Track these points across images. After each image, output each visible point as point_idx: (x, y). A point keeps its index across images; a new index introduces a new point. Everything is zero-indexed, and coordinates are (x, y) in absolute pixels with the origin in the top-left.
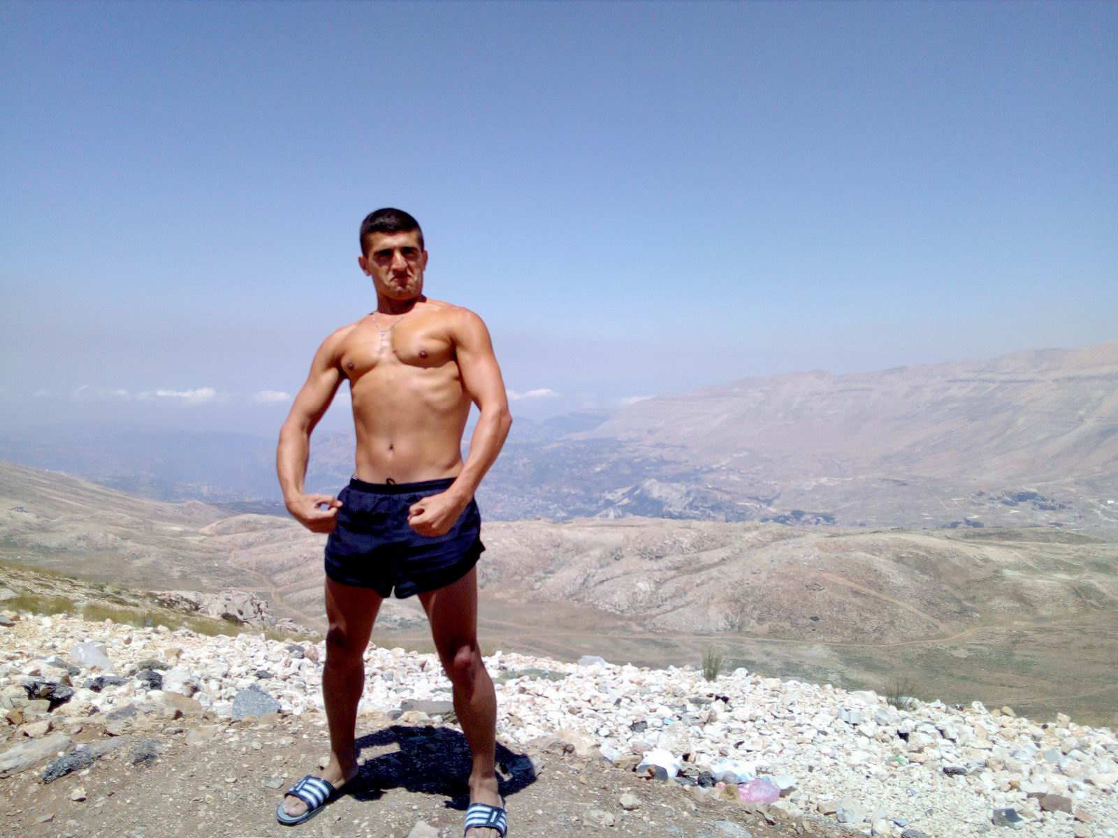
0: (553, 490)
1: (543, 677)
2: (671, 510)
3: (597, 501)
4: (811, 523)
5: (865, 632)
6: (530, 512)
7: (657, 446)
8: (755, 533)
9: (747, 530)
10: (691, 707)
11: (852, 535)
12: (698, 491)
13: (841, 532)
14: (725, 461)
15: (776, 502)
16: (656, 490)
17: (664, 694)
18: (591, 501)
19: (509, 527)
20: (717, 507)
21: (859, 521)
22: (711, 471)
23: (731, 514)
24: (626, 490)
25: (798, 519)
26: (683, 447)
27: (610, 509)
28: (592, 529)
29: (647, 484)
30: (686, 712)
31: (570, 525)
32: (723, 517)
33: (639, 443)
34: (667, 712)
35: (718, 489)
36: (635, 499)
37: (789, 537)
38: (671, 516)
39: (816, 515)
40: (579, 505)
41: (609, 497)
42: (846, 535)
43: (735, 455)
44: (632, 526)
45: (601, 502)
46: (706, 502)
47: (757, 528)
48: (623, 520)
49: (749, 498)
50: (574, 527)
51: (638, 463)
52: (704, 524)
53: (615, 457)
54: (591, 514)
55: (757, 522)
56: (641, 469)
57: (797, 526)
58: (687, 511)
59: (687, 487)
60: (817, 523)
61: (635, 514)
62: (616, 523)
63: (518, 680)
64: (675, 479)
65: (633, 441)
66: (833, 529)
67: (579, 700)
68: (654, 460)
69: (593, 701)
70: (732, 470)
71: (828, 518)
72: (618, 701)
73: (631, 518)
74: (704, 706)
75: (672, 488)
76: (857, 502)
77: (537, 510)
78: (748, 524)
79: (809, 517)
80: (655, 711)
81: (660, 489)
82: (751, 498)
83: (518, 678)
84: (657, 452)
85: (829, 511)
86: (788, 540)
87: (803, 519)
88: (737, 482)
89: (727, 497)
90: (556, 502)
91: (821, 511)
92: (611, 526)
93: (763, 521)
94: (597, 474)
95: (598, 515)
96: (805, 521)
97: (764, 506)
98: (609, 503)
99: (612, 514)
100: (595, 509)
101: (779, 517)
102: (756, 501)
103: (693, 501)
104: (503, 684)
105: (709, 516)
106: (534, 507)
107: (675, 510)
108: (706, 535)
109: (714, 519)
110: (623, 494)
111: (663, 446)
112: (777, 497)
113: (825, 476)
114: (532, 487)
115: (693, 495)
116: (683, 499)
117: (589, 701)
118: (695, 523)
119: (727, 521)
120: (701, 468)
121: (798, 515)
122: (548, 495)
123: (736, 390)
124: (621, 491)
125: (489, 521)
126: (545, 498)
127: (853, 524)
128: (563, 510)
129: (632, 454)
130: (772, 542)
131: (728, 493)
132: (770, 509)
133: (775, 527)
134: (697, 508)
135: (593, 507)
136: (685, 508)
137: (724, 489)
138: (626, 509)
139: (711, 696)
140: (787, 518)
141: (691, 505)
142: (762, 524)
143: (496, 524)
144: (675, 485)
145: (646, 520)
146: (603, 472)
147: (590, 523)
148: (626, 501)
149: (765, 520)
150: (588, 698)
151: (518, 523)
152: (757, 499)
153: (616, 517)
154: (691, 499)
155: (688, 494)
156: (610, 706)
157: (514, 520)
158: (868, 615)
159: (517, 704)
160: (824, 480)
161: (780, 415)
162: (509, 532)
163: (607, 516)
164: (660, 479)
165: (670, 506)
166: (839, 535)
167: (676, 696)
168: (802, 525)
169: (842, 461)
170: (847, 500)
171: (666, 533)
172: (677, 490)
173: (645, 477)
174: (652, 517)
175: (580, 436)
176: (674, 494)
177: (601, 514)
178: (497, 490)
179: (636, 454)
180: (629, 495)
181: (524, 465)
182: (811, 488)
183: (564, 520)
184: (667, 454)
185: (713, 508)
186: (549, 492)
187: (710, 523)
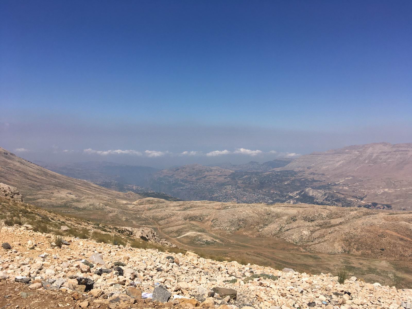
0: (267, 191)
1: (269, 278)
2: (318, 201)
3: (285, 196)
4: (381, 208)
5: (405, 256)
6: (258, 200)
7: (311, 174)
8: (355, 212)
9: (352, 210)
10: (334, 296)
11: (400, 214)
12: (330, 193)
13: (395, 212)
14: (342, 181)
15: (365, 199)
16: (311, 192)
17: (322, 289)
18: (283, 196)
19: (249, 206)
20: (338, 200)
21: (403, 208)
22: (336, 185)
23: (344, 204)
24: (298, 192)
25: (375, 206)
26: (323, 174)
27: (291, 200)
28: (283, 208)
29: (307, 190)
30: (332, 298)
31: (274, 206)
32: (341, 205)
33: (304, 173)
34: (324, 298)
35: (338, 193)
36: (301, 196)
37: (371, 214)
38: (318, 204)
39: (383, 205)
40: (278, 197)
41: (291, 195)
42: (397, 214)
43: (346, 179)
44: (301, 207)
45: (287, 197)
46: (333, 198)
47: (356, 210)
48: (297, 204)
49: (352, 197)
50: (276, 207)
51: (303, 181)
52: (332, 207)
53: (293, 178)
54: (283, 202)
55: (356, 207)
56: (305, 183)
57: (374, 209)
58: (325, 201)
59: (324, 191)
60: (383, 209)
61: (302, 203)
62: (293, 205)
63: (258, 279)
64: (319, 188)
65: (301, 172)
66: (391, 211)
67: (285, 290)
68: (310, 180)
69: (291, 291)
70: (345, 185)
71: (389, 207)
72: (302, 292)
73: (300, 204)
74: (340, 296)
75: (318, 192)
76: (402, 200)
77: (260, 199)
78: (352, 208)
79: (380, 206)
80: (318, 297)
81: (313, 192)
82: (353, 197)
83: (258, 278)
84: (312, 176)
85: (389, 203)
86: (370, 215)
87: (377, 206)
88: (347, 190)
89: (343, 196)
90: (268, 196)
91: (385, 203)
92: (291, 207)
93: (359, 207)
94: (286, 185)
95: (286, 202)
96: (378, 207)
97: (359, 200)
98: (291, 197)
99: (292, 202)
100: (285, 199)
101: (366, 205)
102: (356, 198)
103: (327, 198)
104: (253, 280)
105: (334, 204)
106: (259, 198)
107: (320, 201)
108: (333, 212)
109: (337, 205)
110: (296, 194)
111: (314, 174)
112: (365, 197)
113: (387, 188)
114: (258, 190)
115: (327, 195)
116: (323, 197)
117: (289, 291)
118: (328, 207)
119: (343, 206)
120: (331, 184)
121: (375, 205)
122: (265, 193)
123: (347, 150)
124: (295, 193)
125: (241, 203)
126: (264, 195)
127: (400, 209)
128: (271, 199)
129: (300, 177)
130: (363, 216)
131: (343, 194)
132: (362, 202)
133: (365, 210)
134: (329, 201)
135: (284, 199)
136: (324, 200)
137: (341, 193)
138: (298, 200)
139: (342, 291)
140: (370, 206)
141: (326, 199)
142: (358, 208)
143: (244, 204)
144: (319, 190)
145: (307, 205)
146: (288, 184)
147: (282, 206)
148: (298, 197)
149: (360, 206)
150: (288, 289)
151: (253, 204)
152: (356, 197)
153: (293, 203)
154: (326, 197)
155: (325, 194)
156: (298, 294)
157: (251, 203)
158: (407, 249)
159: (259, 291)
160: (386, 190)
161: (367, 161)
162: (249, 208)
163: (290, 203)
164: (313, 188)
165: (317, 199)
166: (393, 214)
167: (327, 291)
168: (377, 209)
169: (395, 182)
170: (397, 199)
171: (315, 211)
172: (320, 193)
173: (306, 187)
174: (309, 204)
175: (278, 169)
176: (319, 194)
177: (287, 202)
178: (244, 191)
179: (302, 177)
180: (299, 194)
181: (255, 181)
182: (380, 193)
183: (272, 204)
184: (316, 178)
185: (336, 201)
186: (265, 192)
187: (335, 207)
